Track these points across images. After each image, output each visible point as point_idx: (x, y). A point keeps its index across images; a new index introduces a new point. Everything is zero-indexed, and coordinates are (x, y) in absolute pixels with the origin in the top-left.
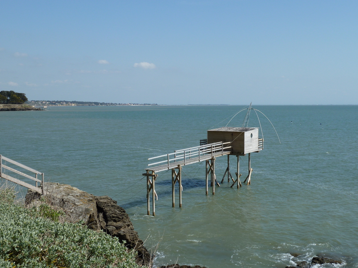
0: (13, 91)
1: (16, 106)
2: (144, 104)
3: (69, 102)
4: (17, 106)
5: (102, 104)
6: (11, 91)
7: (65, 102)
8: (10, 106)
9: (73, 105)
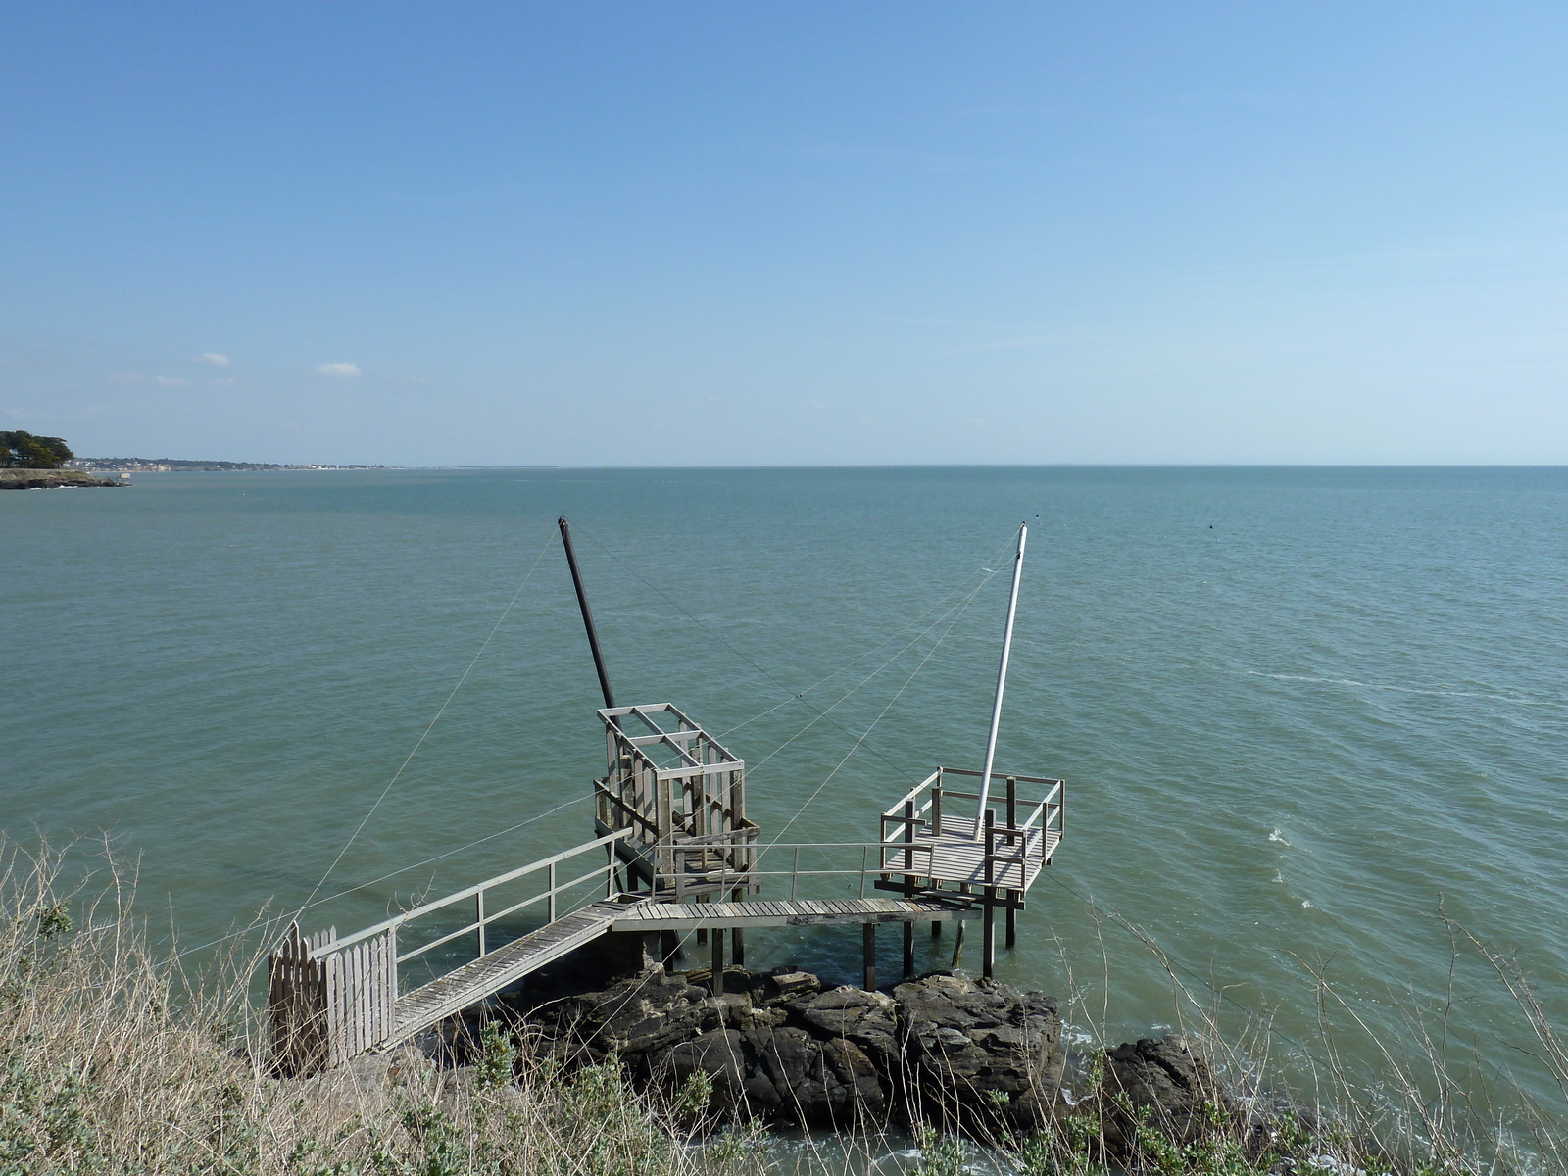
0: (24, 432)
1: (41, 475)
2: (351, 466)
3: (150, 461)
4: (43, 474)
5: (240, 466)
6: (20, 432)
7: (140, 461)
8: (22, 473)
9: (162, 469)
